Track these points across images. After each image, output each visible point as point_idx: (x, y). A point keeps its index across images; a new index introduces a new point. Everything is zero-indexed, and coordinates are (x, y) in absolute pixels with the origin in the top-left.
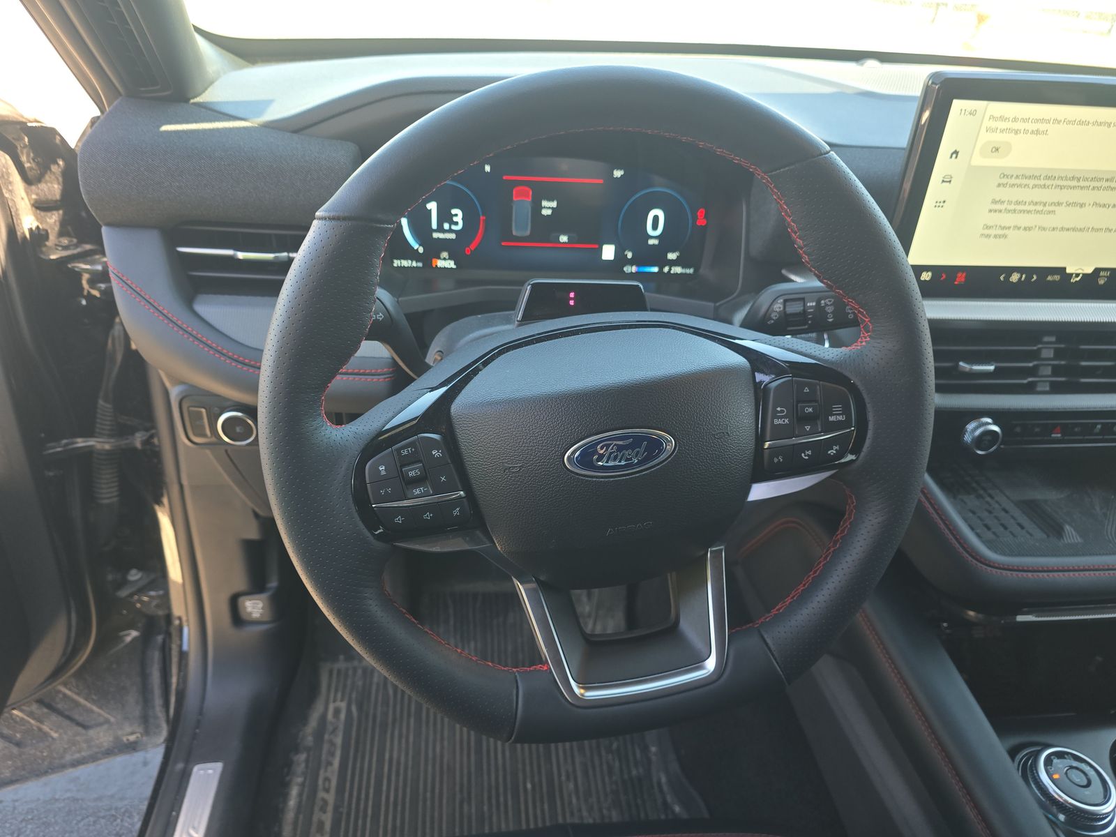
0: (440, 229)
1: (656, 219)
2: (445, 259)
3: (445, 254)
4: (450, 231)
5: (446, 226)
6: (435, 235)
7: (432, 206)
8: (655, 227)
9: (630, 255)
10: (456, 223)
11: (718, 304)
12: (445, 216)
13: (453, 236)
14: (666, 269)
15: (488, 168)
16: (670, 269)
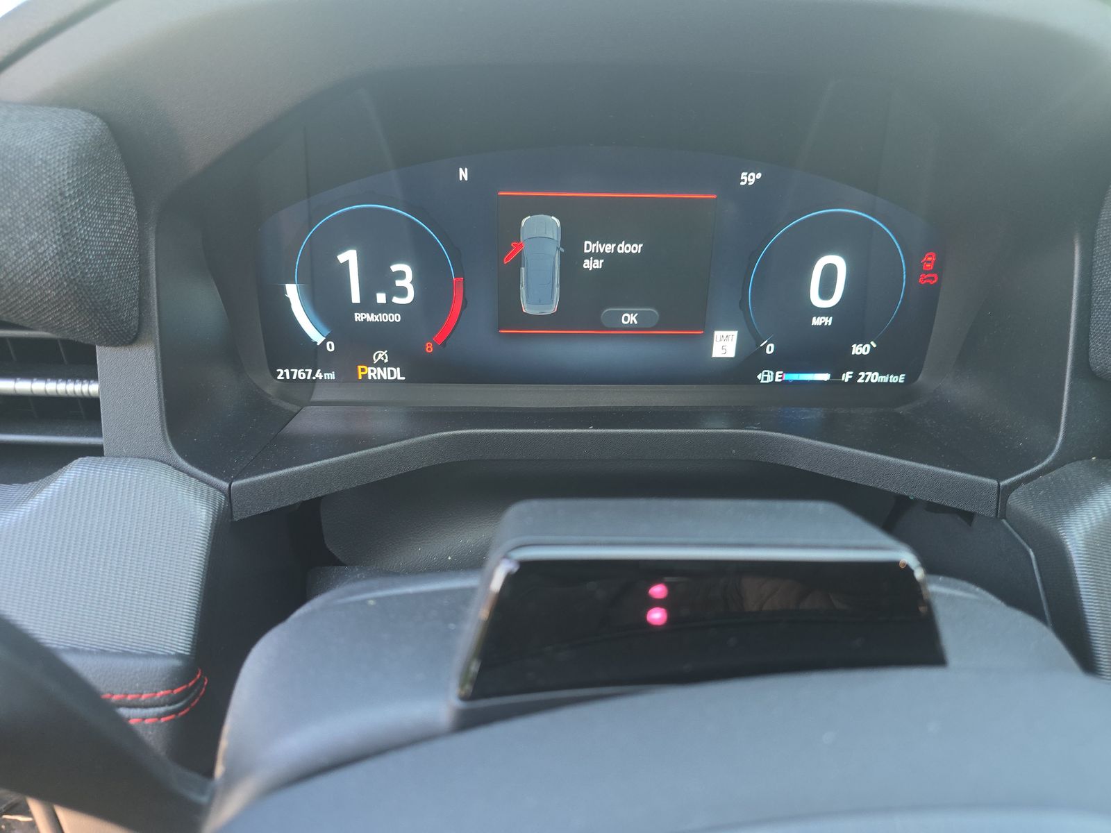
0: (368, 304)
1: (830, 272)
2: (381, 364)
3: (382, 355)
4: (389, 307)
5: (381, 298)
6: (359, 317)
7: (349, 257)
8: (826, 292)
9: (770, 349)
10: (403, 292)
11: (1006, 482)
12: (377, 277)
13: (396, 318)
14: (847, 377)
15: (463, 174)
16: (856, 376)
